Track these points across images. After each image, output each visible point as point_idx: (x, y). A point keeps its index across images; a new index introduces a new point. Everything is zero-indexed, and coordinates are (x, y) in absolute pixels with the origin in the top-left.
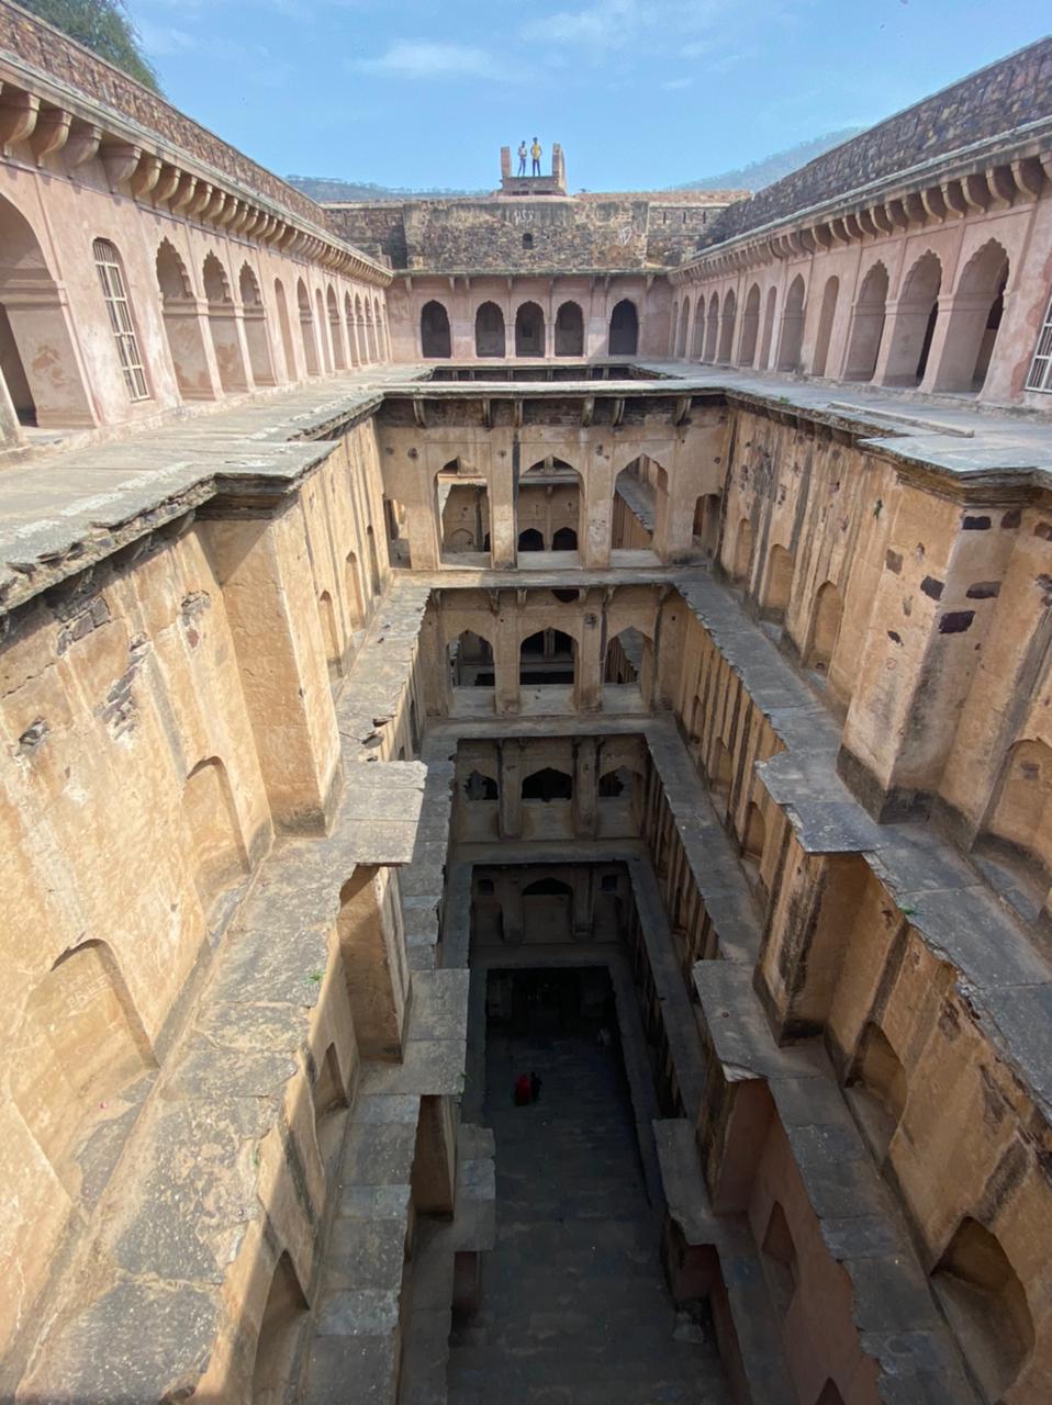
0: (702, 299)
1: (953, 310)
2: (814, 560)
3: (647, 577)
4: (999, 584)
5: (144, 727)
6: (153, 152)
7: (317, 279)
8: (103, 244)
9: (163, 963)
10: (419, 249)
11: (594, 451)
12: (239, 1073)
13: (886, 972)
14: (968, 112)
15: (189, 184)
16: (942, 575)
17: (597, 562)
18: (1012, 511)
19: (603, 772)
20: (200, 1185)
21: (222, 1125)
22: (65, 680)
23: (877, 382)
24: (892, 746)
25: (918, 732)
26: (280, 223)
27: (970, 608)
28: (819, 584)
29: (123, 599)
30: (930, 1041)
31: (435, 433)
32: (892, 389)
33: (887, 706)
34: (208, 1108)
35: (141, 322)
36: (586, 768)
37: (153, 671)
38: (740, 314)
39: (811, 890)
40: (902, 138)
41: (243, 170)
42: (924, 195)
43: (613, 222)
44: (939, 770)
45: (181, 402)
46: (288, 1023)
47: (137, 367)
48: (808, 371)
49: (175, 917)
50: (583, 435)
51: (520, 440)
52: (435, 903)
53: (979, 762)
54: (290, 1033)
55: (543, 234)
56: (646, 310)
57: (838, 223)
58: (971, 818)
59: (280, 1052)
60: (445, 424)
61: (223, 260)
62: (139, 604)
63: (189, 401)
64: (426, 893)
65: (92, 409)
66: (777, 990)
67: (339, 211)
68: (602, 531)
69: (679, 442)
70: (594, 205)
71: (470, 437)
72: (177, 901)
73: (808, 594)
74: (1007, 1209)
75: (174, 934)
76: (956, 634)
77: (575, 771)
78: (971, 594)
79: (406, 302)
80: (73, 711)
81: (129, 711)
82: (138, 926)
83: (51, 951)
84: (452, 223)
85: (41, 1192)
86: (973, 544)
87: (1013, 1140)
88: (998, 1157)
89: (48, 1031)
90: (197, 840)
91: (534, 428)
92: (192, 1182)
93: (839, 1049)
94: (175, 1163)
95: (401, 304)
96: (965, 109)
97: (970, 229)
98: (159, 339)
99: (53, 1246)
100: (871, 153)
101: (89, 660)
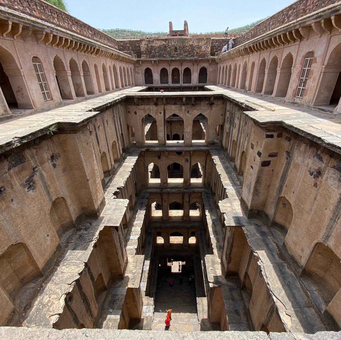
0: (224, 66)
1: (280, 73)
2: (241, 145)
3: (203, 148)
4: (277, 153)
5: (37, 189)
6: (50, 32)
7: (109, 63)
8: (35, 59)
9: (44, 250)
10: (144, 52)
11: (187, 112)
12: (64, 278)
13: (249, 259)
14: (296, 12)
15: (62, 40)
16: (261, 150)
17: (188, 144)
18: (280, 133)
19: (191, 203)
20: (49, 304)
21: (57, 290)
22: (10, 177)
23: (262, 93)
24: (251, 197)
25: (257, 194)
26: (94, 49)
27: (269, 160)
28: (242, 151)
29: (30, 156)
30: (257, 278)
31: (142, 107)
32: (266, 95)
33: (250, 186)
34: (55, 286)
35: (48, 79)
36: (186, 202)
37: (41, 174)
38: (232, 72)
39: (231, 236)
40: (279, 19)
41: (91, 31)
42: (273, 39)
43: (200, 44)
44: (264, 204)
45: (62, 100)
46: (79, 266)
47: (47, 91)
48: (247, 89)
49: (49, 238)
50: (183, 108)
51: (165, 109)
52: (138, 237)
53: (272, 202)
54: (79, 269)
55: (180, 47)
56: (210, 70)
57: (254, 46)
58: (270, 218)
59: (75, 273)
60: (144, 105)
61: (76, 60)
62: (36, 157)
63: (64, 100)
64: (135, 235)
65: (32, 104)
66: (225, 263)
67: (122, 41)
68: (189, 135)
69: (211, 110)
70: (195, 39)
71: (151, 108)
72: (49, 234)
73: (240, 154)
74: (270, 323)
75: (49, 242)
76: (266, 167)
77: (183, 202)
78: (270, 156)
79: (140, 68)
80: (13, 184)
81: (32, 185)
82: (36, 240)
83: (6, 245)
84: (154, 45)
85: (4, 303)
86: (269, 142)
87: (272, 304)
88: (269, 308)
89: (11, 265)
90: (59, 219)
91: (169, 106)
92: (48, 304)
93: (240, 279)
94: (44, 299)
95: (139, 68)
96: (295, 11)
97: (285, 49)
98: (54, 83)
99: (8, 316)
100: (271, 23)
101: (19, 172)
